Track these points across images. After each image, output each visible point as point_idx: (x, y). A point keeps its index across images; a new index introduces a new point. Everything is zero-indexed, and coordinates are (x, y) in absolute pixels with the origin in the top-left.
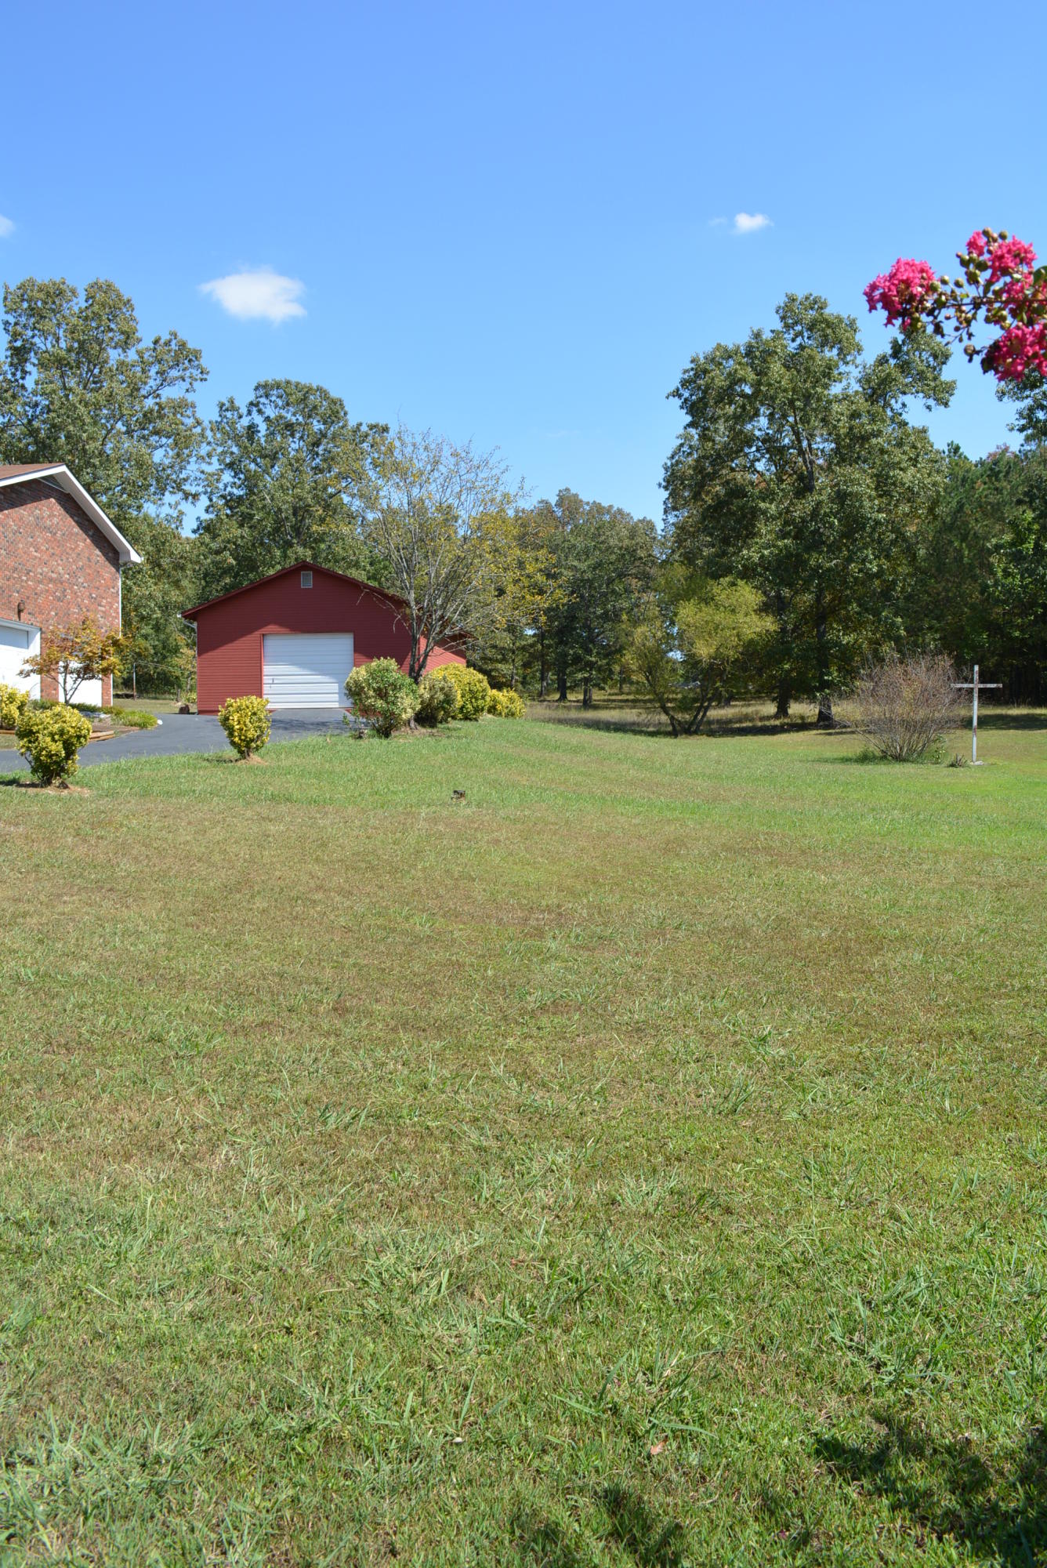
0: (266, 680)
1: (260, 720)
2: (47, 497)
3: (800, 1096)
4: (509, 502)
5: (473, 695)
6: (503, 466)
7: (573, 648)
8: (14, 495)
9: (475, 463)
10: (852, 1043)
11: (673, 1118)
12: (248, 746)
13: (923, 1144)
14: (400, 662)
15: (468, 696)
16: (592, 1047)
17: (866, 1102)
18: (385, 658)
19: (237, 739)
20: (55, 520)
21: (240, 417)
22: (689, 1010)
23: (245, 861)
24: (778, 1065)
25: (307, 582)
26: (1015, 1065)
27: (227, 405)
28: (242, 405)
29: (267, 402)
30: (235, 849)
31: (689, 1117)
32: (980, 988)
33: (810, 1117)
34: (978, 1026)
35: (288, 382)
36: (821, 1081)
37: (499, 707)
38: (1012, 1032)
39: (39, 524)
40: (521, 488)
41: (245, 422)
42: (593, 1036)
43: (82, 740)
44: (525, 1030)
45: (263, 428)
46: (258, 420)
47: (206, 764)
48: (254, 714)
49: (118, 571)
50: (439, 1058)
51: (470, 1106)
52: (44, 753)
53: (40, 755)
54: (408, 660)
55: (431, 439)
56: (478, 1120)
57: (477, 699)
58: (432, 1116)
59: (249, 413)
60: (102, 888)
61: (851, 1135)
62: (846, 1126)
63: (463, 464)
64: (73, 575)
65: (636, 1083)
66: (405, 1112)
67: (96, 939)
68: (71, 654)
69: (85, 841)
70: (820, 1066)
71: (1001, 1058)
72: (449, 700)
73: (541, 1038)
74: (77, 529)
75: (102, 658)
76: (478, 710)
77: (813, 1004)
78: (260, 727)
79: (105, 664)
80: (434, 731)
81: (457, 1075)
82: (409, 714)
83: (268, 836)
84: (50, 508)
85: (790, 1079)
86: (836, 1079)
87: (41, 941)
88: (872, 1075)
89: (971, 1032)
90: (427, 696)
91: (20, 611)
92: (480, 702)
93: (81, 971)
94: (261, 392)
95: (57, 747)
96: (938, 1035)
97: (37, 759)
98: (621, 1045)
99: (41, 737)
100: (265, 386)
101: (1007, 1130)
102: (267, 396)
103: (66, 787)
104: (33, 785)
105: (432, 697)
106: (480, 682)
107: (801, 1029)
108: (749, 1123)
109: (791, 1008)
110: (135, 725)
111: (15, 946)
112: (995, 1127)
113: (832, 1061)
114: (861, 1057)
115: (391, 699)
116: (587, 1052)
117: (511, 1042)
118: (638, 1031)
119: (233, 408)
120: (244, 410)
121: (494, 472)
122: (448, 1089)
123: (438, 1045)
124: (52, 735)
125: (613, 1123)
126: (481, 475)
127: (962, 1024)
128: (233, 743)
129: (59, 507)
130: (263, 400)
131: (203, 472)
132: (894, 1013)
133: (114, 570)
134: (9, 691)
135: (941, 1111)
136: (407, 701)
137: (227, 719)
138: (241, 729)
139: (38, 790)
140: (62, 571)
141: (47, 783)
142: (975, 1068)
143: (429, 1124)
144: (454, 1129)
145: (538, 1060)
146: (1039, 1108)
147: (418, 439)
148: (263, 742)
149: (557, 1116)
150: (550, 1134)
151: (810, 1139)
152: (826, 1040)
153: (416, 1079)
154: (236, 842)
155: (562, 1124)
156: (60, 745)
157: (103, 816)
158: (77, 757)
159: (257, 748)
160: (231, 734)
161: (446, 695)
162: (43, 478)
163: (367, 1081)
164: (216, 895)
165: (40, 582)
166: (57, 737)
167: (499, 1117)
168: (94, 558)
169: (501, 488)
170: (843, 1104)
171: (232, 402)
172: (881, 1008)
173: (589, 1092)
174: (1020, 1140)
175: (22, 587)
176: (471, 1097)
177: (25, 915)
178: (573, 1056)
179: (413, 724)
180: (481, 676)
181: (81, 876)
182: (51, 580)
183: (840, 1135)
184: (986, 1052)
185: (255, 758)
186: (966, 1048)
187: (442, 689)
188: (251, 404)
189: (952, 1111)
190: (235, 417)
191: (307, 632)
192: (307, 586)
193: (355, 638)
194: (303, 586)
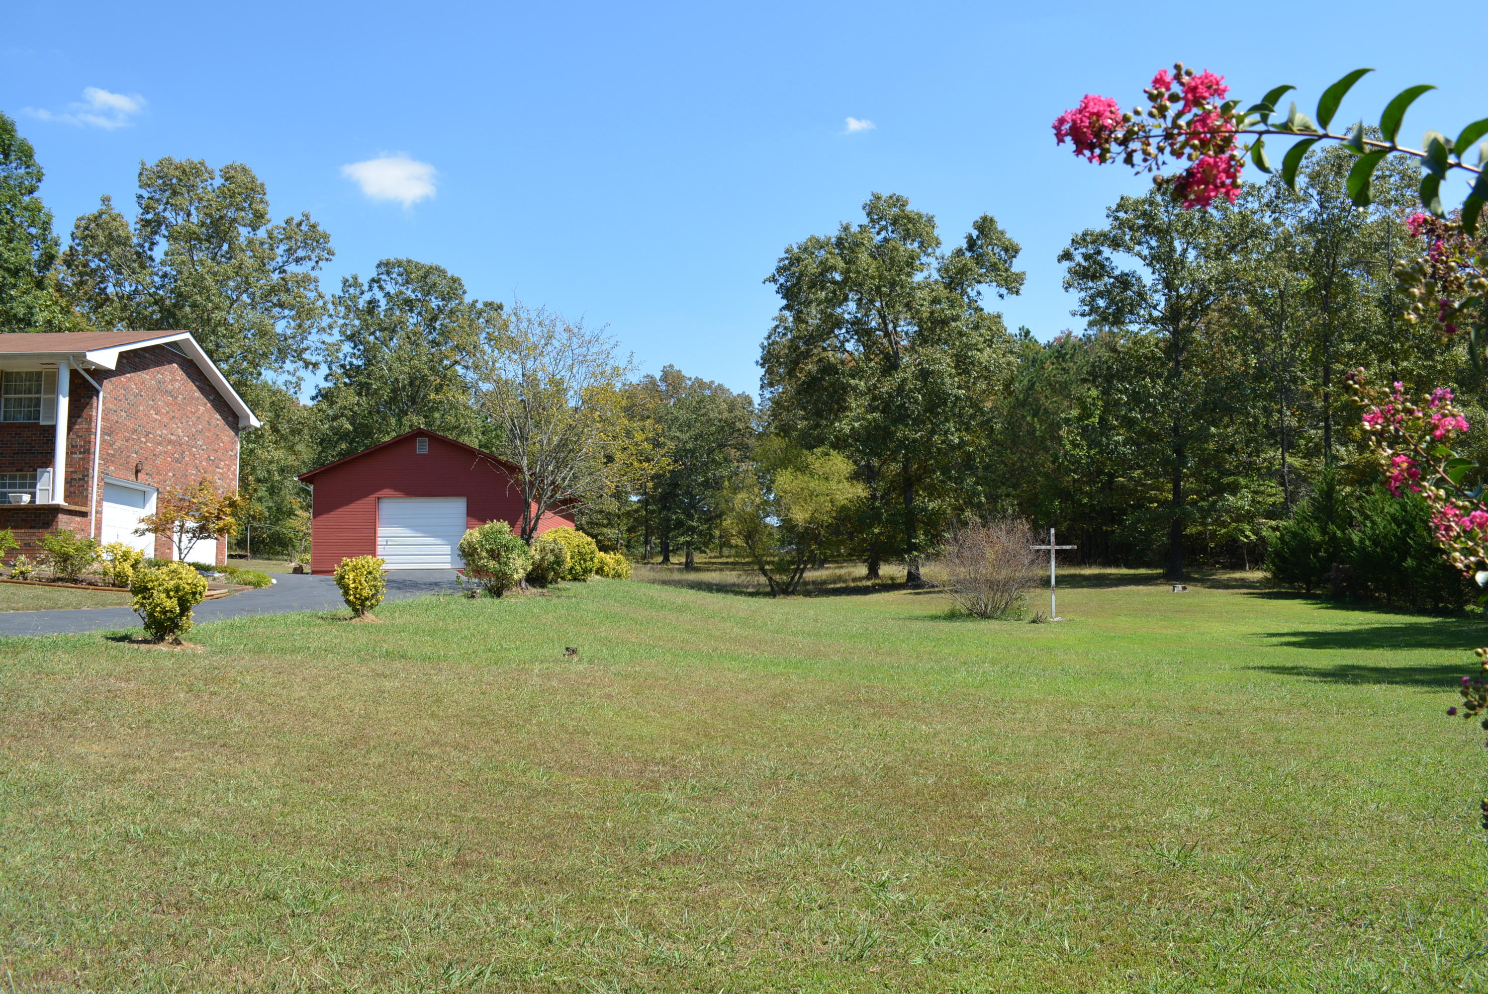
0: (380, 541)
1: (375, 579)
2: (170, 363)
3: (924, 941)
4: (618, 375)
5: (582, 556)
6: (612, 342)
7: (675, 513)
8: (137, 360)
9: (587, 338)
10: (968, 886)
11: (801, 966)
12: (363, 605)
13: (1047, 984)
14: (512, 524)
15: (577, 558)
16: (715, 896)
17: (987, 943)
18: (498, 520)
19: (351, 598)
20: (177, 385)
21: (362, 293)
22: (807, 859)
23: (360, 716)
24: (900, 910)
25: (423, 448)
26: (1126, 903)
27: (351, 281)
28: (364, 280)
29: (387, 279)
30: (350, 704)
31: (817, 965)
32: (1084, 830)
33: (936, 961)
34: (1087, 866)
35: (409, 261)
36: (943, 924)
37: (606, 569)
38: (1119, 871)
39: (160, 388)
40: (630, 362)
41: (367, 297)
42: (715, 886)
43: (198, 596)
44: (648, 881)
45: (383, 303)
46: (379, 295)
47: (320, 621)
48: (370, 573)
49: (237, 434)
50: (563, 910)
51: (597, 960)
52: (158, 609)
53: (155, 611)
54: (520, 523)
55: (546, 314)
56: (605, 973)
57: (585, 561)
58: (558, 971)
59: (371, 288)
60: (215, 743)
61: (978, 978)
62: (971, 968)
63: (575, 339)
64: (193, 437)
65: (762, 931)
66: (530, 967)
67: (208, 796)
68: (187, 514)
69: (197, 697)
70: (940, 909)
71: (1111, 897)
72: (559, 561)
73: (664, 889)
74: (198, 394)
75: (219, 518)
76: (586, 571)
77: (926, 850)
78: (375, 586)
79: (221, 524)
80: (545, 590)
81: (582, 928)
82: (520, 575)
83: (384, 692)
84: (172, 373)
85: (912, 924)
86: (956, 922)
87: (151, 798)
88: (991, 917)
89: (1080, 872)
90: (538, 557)
91: (137, 472)
92: (588, 563)
93: (193, 827)
94: (383, 269)
95: (172, 604)
96: (1050, 876)
97: (151, 615)
98: (743, 893)
99: (155, 592)
100: (387, 264)
101: (1127, 967)
102: (388, 273)
103: (179, 643)
104: (145, 641)
105: (543, 559)
106: (588, 544)
107: (918, 874)
108: (877, 969)
109: (907, 853)
110: (250, 584)
111: (124, 803)
112: (1114, 964)
113: (951, 904)
114: (978, 900)
115: (503, 560)
116: (711, 901)
117: (634, 894)
118: (759, 880)
119: (356, 283)
120: (366, 287)
121: (604, 348)
122: (573, 943)
123: (561, 898)
124: (167, 591)
125: (742, 973)
126: (592, 350)
127: (1070, 864)
128: (348, 602)
129: (181, 372)
130: (384, 277)
131: (323, 342)
132: (1005, 855)
133: (233, 433)
134: (124, 549)
135: (1061, 951)
136: (519, 562)
137: (342, 578)
138: (356, 588)
139: (151, 646)
140: (181, 434)
141: (159, 639)
142: (1088, 908)
143: (556, 979)
144: (582, 983)
145: (663, 911)
146: (1154, 944)
147: (533, 315)
148: (377, 601)
149: (685, 967)
150: (679, 986)
151: (936, 982)
152: (943, 884)
153: (540, 933)
154: (351, 698)
155: (690, 975)
156: (175, 601)
157: (216, 672)
158: (192, 614)
159: (372, 607)
160: (346, 593)
161: (556, 556)
162: (166, 344)
163: (490, 936)
164: (331, 750)
165: (159, 444)
166: (172, 594)
167: (627, 971)
168: (214, 422)
169: (611, 362)
170: (966, 946)
171: (355, 278)
172: (993, 851)
173: (716, 941)
174: (1140, 977)
175: (141, 448)
176: (596, 950)
177: (134, 771)
178: (697, 906)
179: (523, 584)
180: (589, 539)
181: (193, 732)
182: (170, 442)
183: (966, 978)
184: (1097, 891)
185: (369, 616)
186: (1077, 888)
187: (552, 551)
188: (373, 280)
189: (1071, 949)
190: (358, 292)
191: (423, 496)
192: (423, 452)
193: (468, 502)
194: (419, 451)
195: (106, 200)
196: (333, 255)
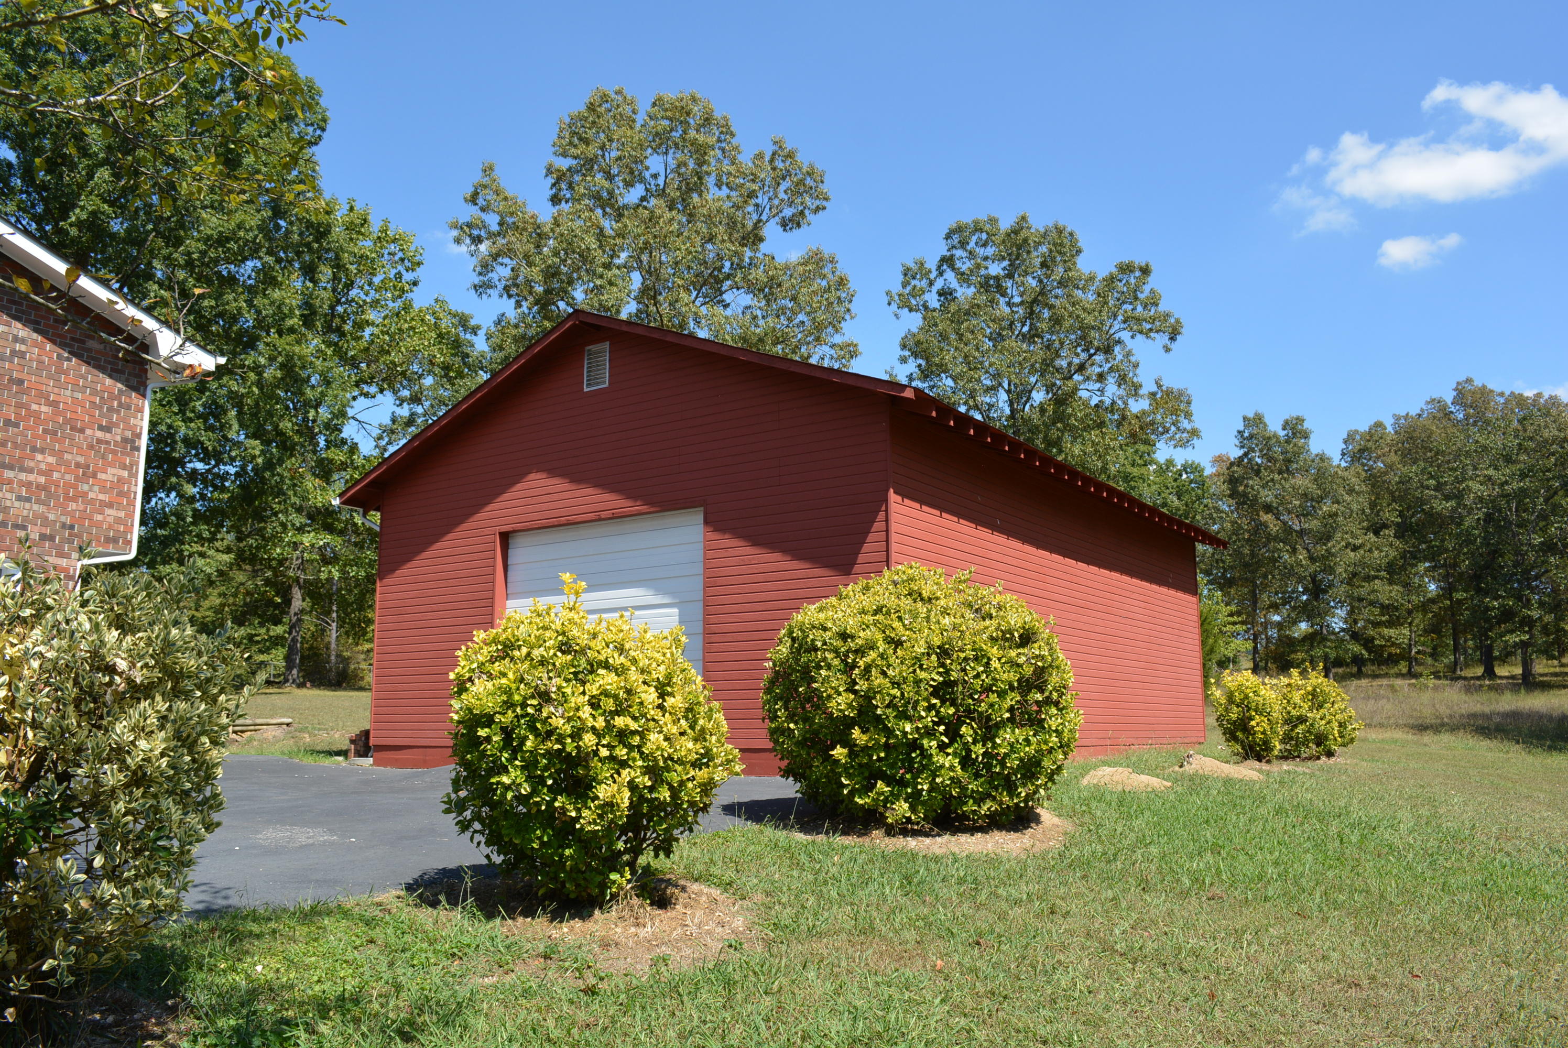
21: (931, 284)
27: (915, 269)
29: (964, 254)
35: (992, 221)
41: (939, 284)
59: (941, 273)
94: (956, 239)
100: (959, 229)
102: (963, 244)
119: (921, 270)
120: (934, 273)
130: (959, 253)
171: (919, 263)
188: (943, 260)
190: (924, 283)
191: (600, 519)
192: (598, 384)
193: (706, 522)
194: (588, 385)
195: (488, 170)
196: (826, 199)
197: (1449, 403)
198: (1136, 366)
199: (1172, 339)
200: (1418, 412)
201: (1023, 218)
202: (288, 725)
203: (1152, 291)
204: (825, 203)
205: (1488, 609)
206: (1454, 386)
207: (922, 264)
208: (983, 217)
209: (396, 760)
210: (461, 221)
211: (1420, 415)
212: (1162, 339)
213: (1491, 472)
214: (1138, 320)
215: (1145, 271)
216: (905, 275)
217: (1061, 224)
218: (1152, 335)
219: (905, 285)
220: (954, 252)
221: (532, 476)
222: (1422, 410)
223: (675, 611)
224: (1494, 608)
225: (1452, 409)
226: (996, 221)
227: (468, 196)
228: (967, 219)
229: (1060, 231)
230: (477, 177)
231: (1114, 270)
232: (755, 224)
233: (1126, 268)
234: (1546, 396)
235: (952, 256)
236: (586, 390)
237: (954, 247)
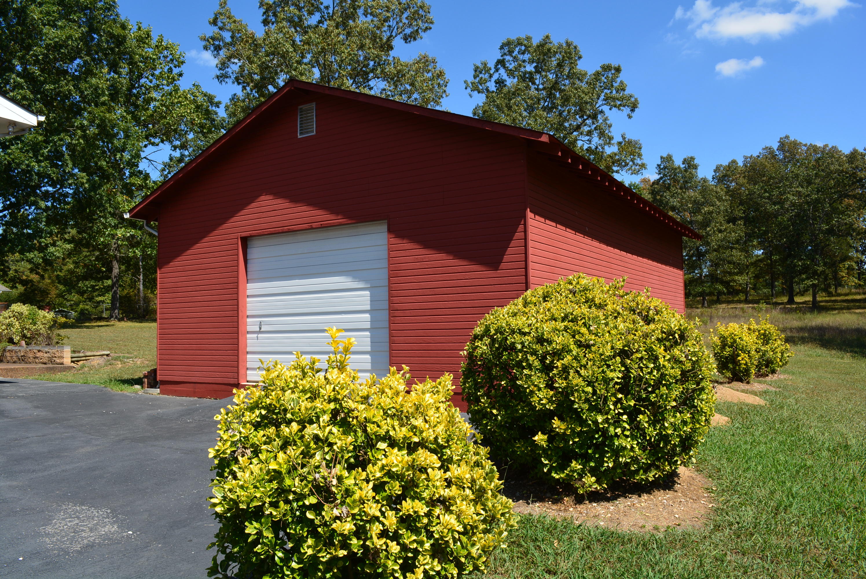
0: (251, 324)
7: (801, 260)
21: (491, 76)
29: (511, 59)
41: (496, 77)
59: (497, 70)
100: (508, 43)
102: (511, 52)
119: (485, 68)
191: (312, 228)
192: (307, 132)
193: (390, 231)
194: (301, 134)
195: (223, 4)
197: (775, 149)
198: (610, 126)
199: (633, 110)
200: (758, 154)
201: (547, 37)
202: (107, 355)
203: (621, 82)
204: (431, 25)
205: (795, 266)
206: (779, 140)
207: (486, 64)
208: (523, 36)
209: (175, 391)
210: (207, 36)
211: (758, 156)
212: (627, 110)
213: (800, 189)
214: (614, 99)
215: (618, 70)
216: (476, 71)
217: (569, 41)
218: (622, 108)
219: (475, 77)
220: (505, 57)
221: (262, 198)
222: (760, 153)
223: (368, 293)
224: (799, 265)
225: (777, 153)
226: (531, 38)
227: (211, 20)
228: (513, 37)
229: (568, 44)
230: (217, 8)
231: (600, 69)
232: (389, 38)
233: (606, 68)
234: (830, 147)
235: (504, 59)
236: (299, 137)
237: (505, 54)
